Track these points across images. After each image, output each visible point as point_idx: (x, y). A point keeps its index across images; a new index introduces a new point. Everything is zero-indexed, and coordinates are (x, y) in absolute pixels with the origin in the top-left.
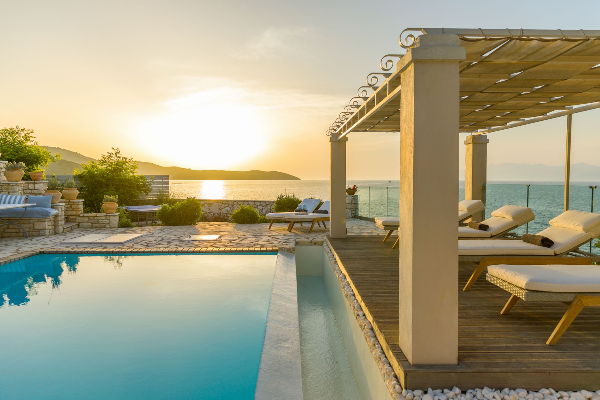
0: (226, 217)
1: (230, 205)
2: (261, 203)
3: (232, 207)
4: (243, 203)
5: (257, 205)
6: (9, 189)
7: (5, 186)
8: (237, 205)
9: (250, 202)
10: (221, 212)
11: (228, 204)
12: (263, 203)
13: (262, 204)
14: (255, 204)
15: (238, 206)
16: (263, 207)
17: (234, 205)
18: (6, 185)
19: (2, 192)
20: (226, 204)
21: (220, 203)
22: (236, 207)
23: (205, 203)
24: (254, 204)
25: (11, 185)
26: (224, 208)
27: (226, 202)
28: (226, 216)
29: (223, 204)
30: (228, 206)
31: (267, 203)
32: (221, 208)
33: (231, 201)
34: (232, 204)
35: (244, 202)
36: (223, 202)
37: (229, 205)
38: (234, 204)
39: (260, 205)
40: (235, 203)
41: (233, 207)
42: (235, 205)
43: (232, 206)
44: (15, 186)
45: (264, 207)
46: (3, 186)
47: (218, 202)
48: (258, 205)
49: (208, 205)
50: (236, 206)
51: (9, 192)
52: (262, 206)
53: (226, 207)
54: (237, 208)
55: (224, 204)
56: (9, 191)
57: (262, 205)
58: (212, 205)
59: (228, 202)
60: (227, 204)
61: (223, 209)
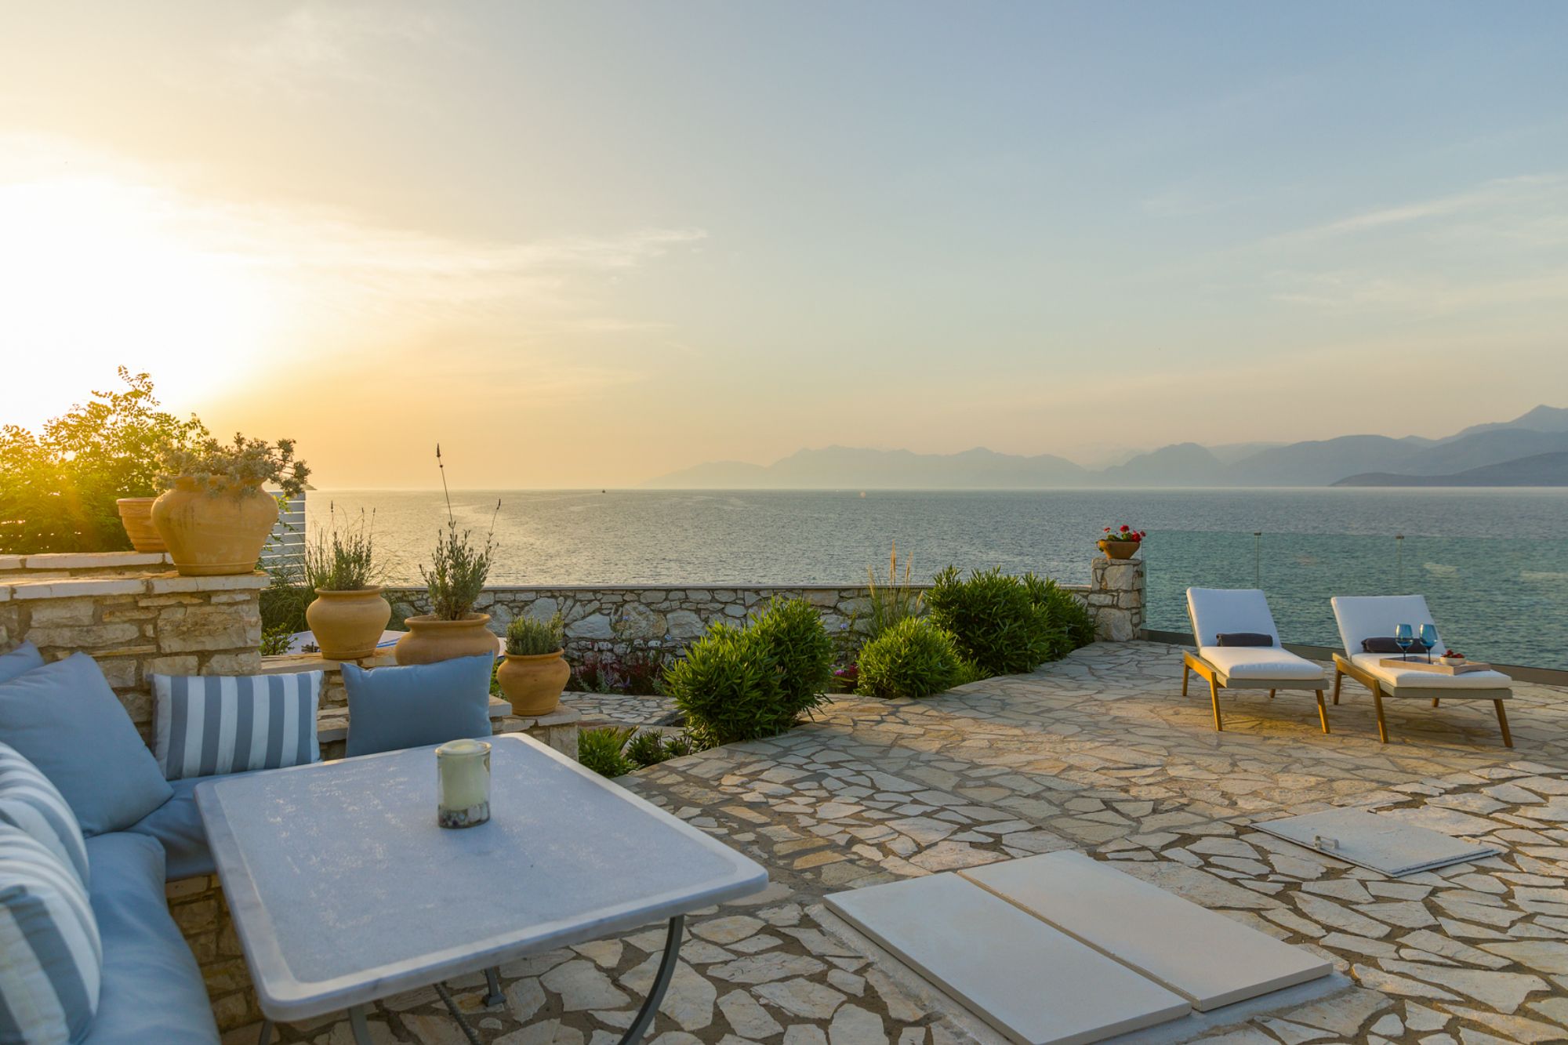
0: (590, 653)
1: (610, 606)
2: (740, 594)
3: (615, 613)
4: (663, 595)
5: (721, 603)
6: (210, 633)
7: (179, 615)
8: (636, 604)
9: (696, 592)
10: (570, 634)
11: (599, 600)
12: (746, 593)
13: (743, 599)
14: (713, 597)
15: (642, 608)
16: (747, 608)
17: (622, 606)
18: (186, 600)
19: (153, 655)
20: (590, 601)
21: (566, 599)
22: (634, 613)
23: (497, 602)
24: (710, 598)
25: (224, 598)
26: (584, 618)
27: (590, 596)
28: (592, 649)
29: (576, 601)
30: (599, 610)
31: (763, 594)
32: (570, 617)
33: (613, 590)
34: (614, 603)
35: (667, 595)
36: (579, 596)
37: (604, 606)
38: (625, 602)
39: (734, 603)
40: (627, 598)
41: (619, 613)
42: (627, 606)
43: (617, 610)
44: (245, 607)
45: (750, 611)
46: (164, 615)
47: (557, 594)
48: (726, 603)
49: (512, 608)
50: (635, 609)
51: (204, 656)
52: (744, 605)
53: (590, 614)
54: (637, 617)
55: (581, 601)
56: (209, 645)
57: (742, 602)
58: (527, 608)
59: (599, 596)
60: (596, 604)
61: (577, 623)
